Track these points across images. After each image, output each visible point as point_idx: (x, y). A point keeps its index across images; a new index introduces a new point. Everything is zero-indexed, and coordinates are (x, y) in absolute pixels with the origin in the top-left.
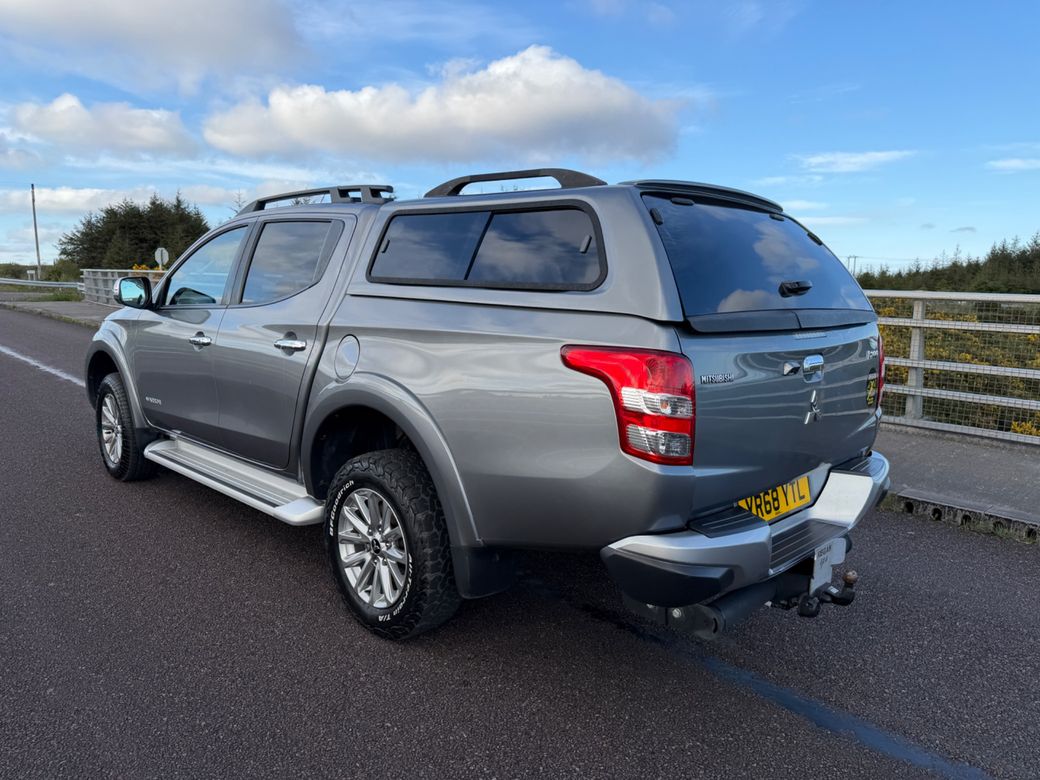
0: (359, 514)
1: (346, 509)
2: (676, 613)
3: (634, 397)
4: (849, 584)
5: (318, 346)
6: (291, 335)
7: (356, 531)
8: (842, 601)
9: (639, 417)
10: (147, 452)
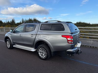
0: (41, 50)
1: (39, 50)
2: (70, 55)
3: (69, 39)
4: (81, 51)
5: (35, 36)
6: (32, 35)
7: (40, 51)
8: (81, 53)
9: (69, 41)
10: (13, 46)
